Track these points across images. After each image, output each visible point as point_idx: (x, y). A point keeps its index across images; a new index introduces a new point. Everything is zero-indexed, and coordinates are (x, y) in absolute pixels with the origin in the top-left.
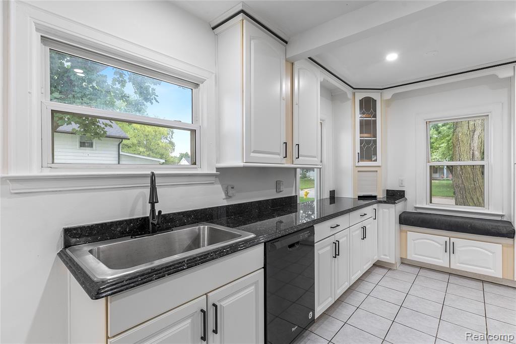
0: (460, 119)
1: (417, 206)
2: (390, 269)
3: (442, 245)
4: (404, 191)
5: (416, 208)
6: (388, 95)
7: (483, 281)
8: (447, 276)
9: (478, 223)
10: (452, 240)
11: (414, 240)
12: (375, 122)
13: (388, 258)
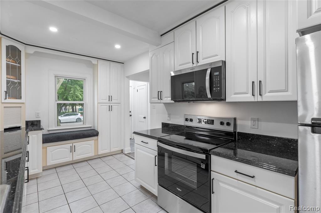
0: (70, 78)
1: (50, 129)
2: (37, 178)
3: (68, 149)
4: (40, 120)
5: (49, 131)
6: (31, 50)
7: (86, 161)
8: (71, 166)
9: (85, 132)
10: (74, 144)
11: (51, 152)
12: (20, 68)
13: (37, 170)
